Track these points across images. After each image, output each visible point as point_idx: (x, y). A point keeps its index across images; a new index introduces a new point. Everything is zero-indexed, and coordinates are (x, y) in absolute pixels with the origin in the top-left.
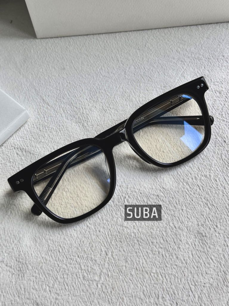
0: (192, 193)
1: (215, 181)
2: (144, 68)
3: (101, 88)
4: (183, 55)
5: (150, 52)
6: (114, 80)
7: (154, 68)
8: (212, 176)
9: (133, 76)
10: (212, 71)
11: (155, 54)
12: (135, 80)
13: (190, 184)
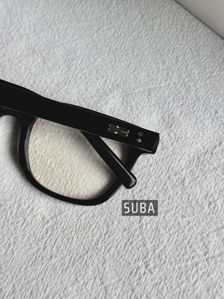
0: (10, 221)
1: (45, 232)
2: (122, 44)
3: (56, 23)
4: (177, 68)
5: (149, 31)
6: (79, 27)
7: (132, 53)
8: (49, 224)
9: (102, 41)
10: (185, 116)
11: (152, 38)
12: (99, 47)
13: (20, 209)
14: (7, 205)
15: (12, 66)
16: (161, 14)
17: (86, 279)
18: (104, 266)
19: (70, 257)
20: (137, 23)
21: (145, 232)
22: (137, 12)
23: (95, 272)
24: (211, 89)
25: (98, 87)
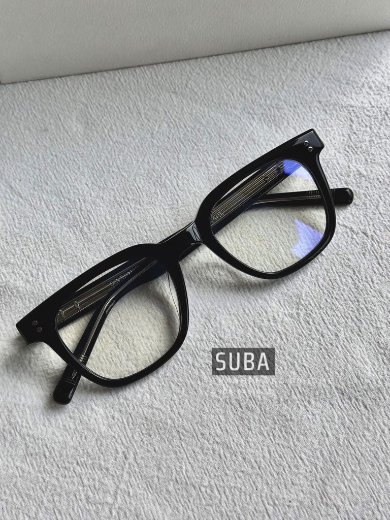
14: (250, 338)
15: (115, 232)
16: (188, 76)
17: (383, 320)
18: (384, 296)
19: (350, 320)
20: (177, 101)
21: (381, 239)
22: (167, 93)
23: (383, 307)
24: (295, 90)
25: (206, 177)
